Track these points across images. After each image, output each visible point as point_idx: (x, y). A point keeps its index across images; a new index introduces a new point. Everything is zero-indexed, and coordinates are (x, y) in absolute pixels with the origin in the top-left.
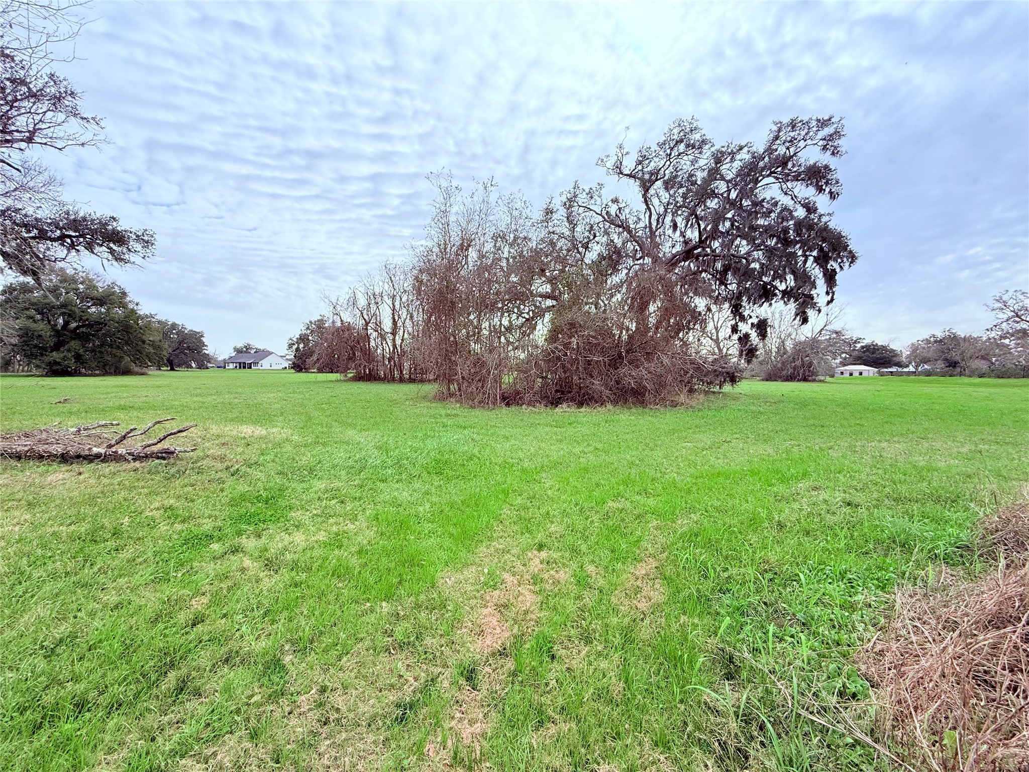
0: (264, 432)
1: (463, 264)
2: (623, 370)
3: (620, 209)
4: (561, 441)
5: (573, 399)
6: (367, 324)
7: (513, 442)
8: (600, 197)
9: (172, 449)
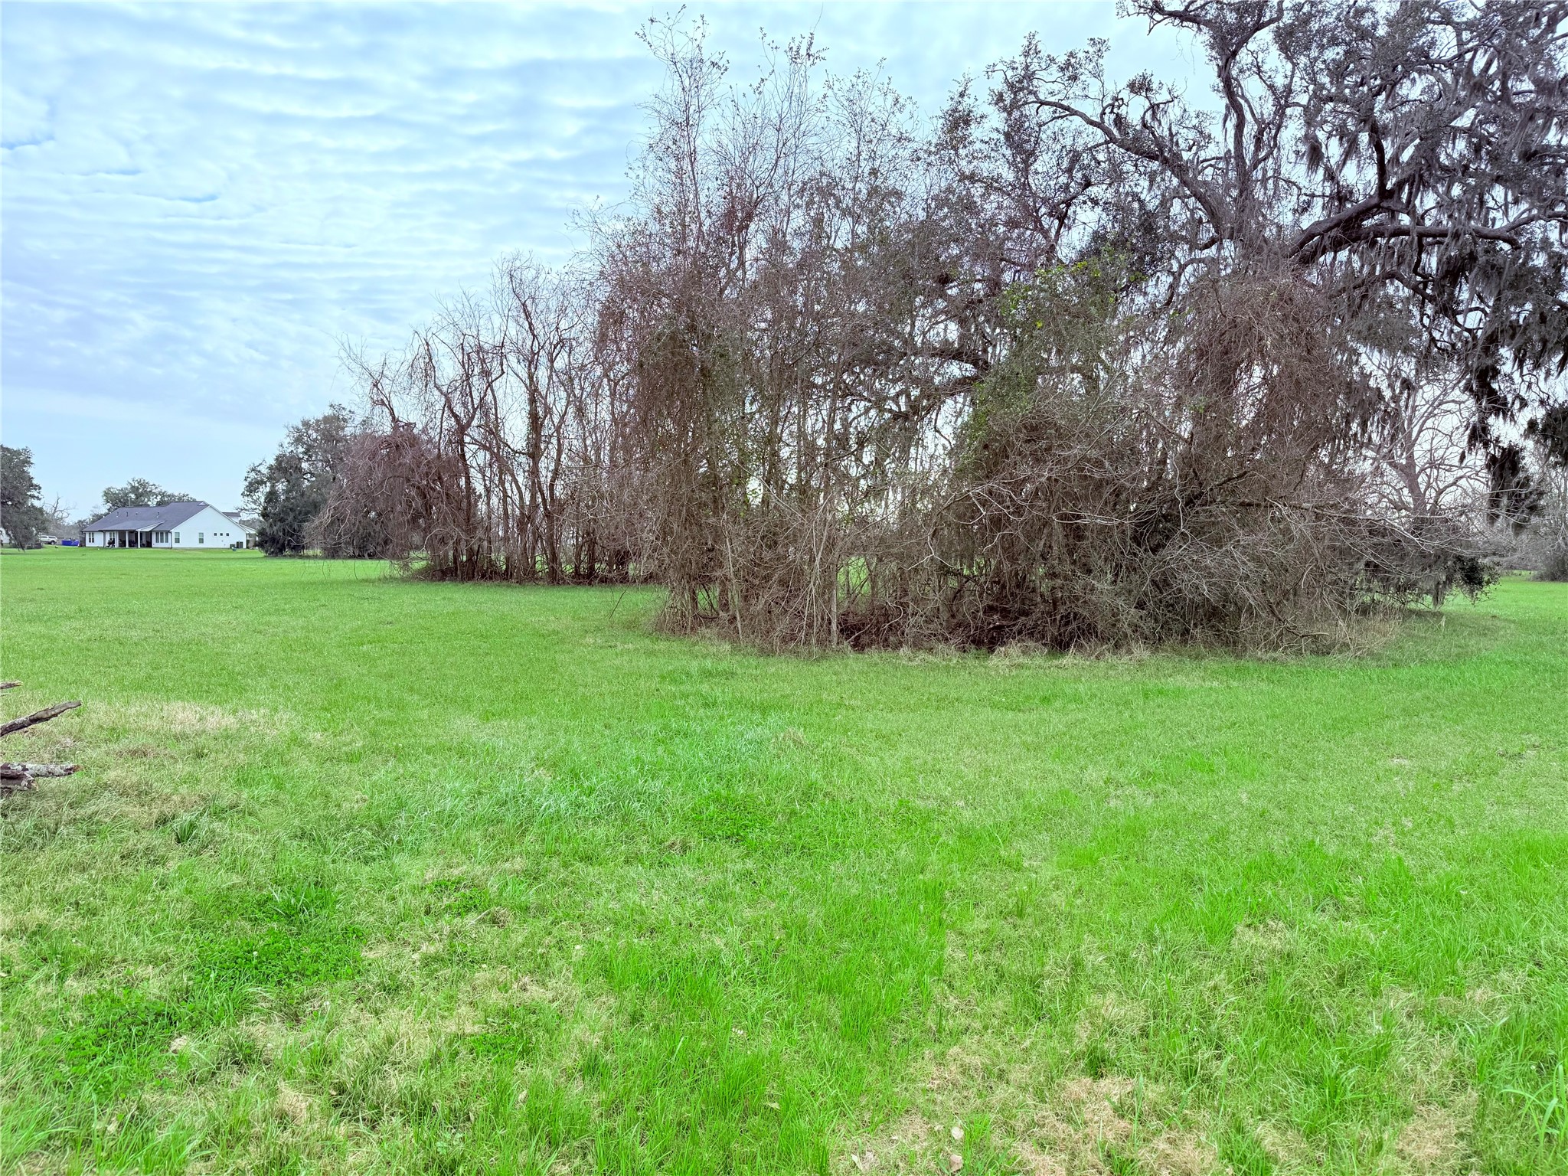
0: (230, 721)
1: (733, 266)
2: (1175, 552)
3: (1154, 108)
4: (1038, 748)
6: (462, 429)
7: (904, 750)
8: (1097, 75)
9: (17, 768)
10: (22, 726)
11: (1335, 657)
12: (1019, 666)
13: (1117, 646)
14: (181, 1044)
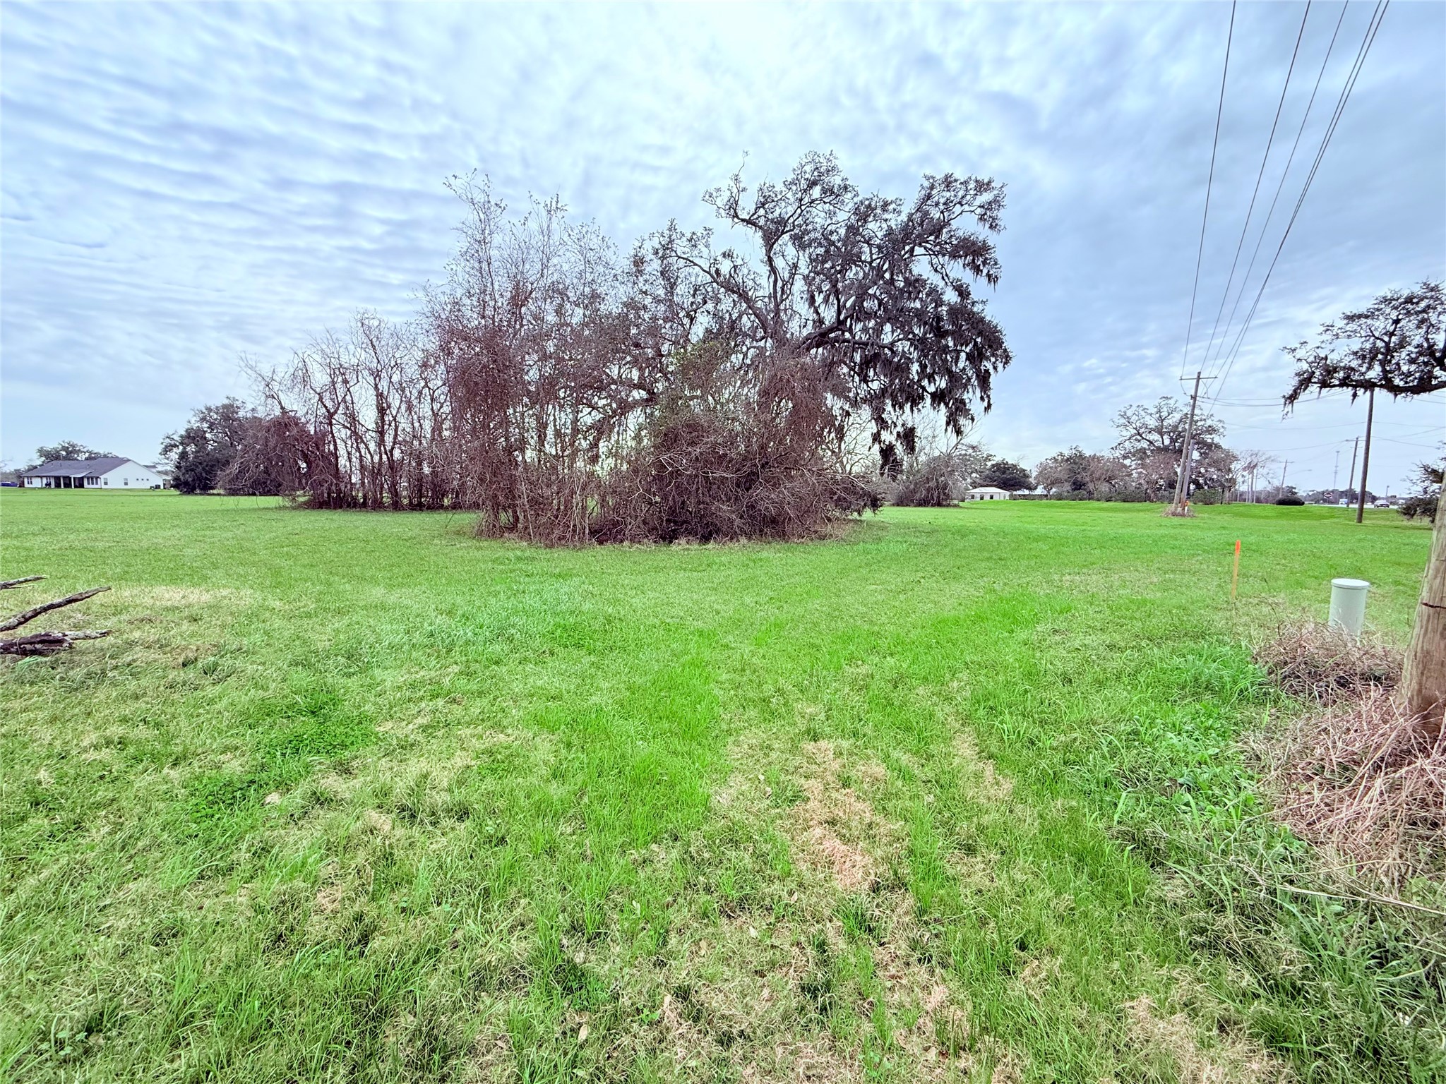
2: (758, 492)
5: (691, 533)
6: (331, 415)
8: (707, 246)
9: (57, 634)
10: (60, 605)
11: (827, 542)
12: (688, 549)
13: (732, 538)
14: (274, 798)
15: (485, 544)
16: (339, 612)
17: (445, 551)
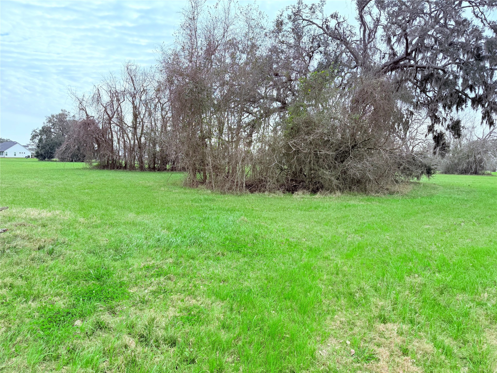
2: (349, 163)
3: (339, 23)
5: (305, 188)
6: (110, 119)
8: (321, 12)
11: (395, 196)
12: (302, 198)
13: (331, 192)
14: (78, 323)
15: (188, 191)
16: (112, 225)
17: (167, 194)
